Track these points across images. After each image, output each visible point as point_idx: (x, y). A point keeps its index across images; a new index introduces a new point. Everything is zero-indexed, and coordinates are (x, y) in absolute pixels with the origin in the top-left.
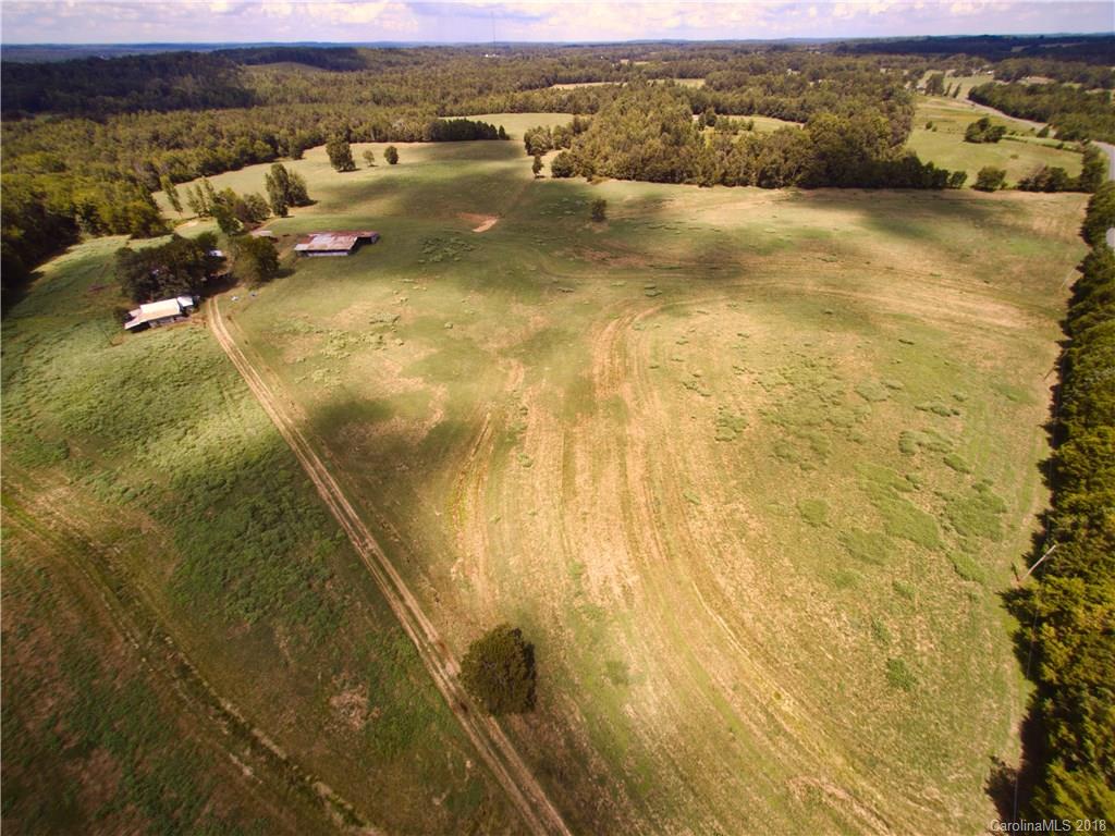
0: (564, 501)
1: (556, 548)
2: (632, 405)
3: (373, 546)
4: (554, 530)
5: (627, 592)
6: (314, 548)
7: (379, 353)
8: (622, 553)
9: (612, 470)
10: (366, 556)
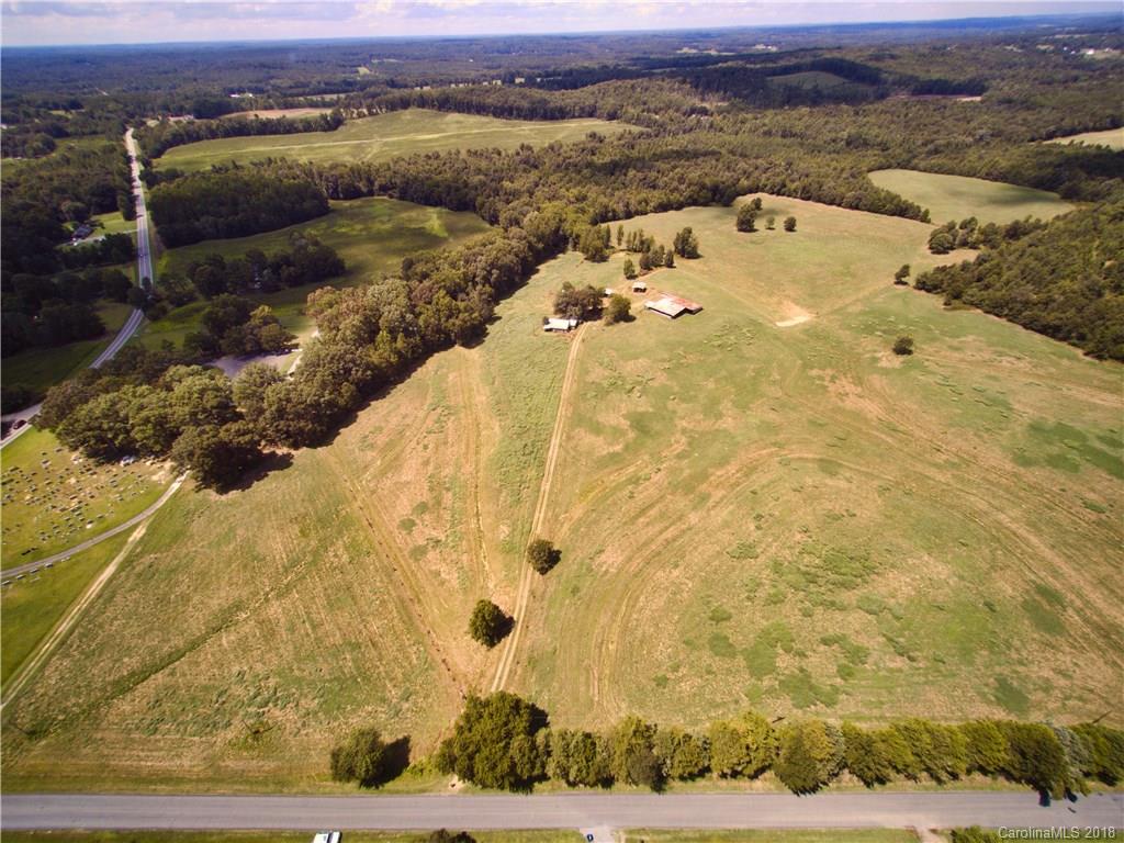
0: (625, 523)
1: (602, 538)
2: (710, 503)
3: (548, 487)
4: (609, 531)
5: (606, 572)
6: (532, 473)
8: (620, 559)
9: (657, 528)
10: (542, 489)
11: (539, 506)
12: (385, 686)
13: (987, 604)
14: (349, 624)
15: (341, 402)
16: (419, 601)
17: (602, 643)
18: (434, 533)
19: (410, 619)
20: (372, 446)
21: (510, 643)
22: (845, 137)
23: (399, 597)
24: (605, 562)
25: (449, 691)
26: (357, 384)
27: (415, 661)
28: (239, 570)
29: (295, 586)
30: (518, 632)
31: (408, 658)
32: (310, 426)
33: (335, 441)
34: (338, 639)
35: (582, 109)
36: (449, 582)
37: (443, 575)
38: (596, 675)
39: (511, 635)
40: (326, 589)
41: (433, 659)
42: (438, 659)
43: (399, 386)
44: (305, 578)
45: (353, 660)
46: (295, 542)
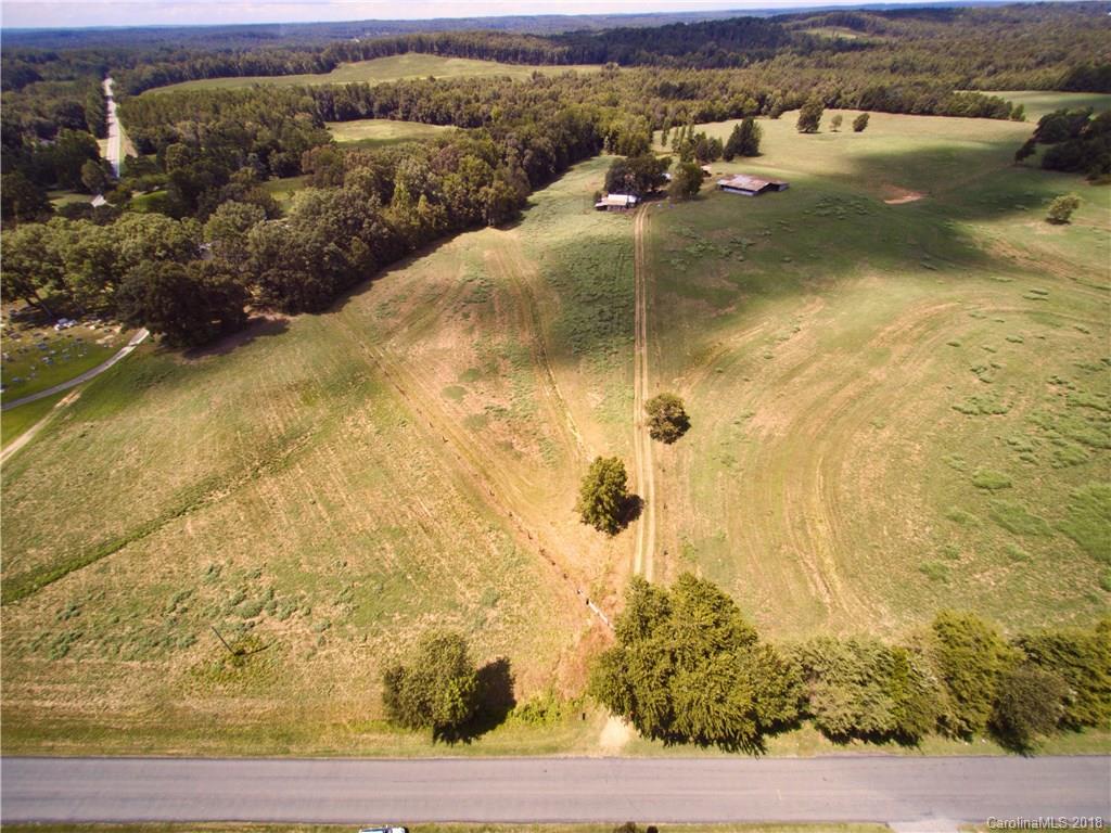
0: (774, 384)
2: (894, 358)
3: (644, 351)
4: (752, 394)
5: (770, 437)
7: (722, 261)
8: (787, 422)
12: (452, 586)
14: (385, 505)
15: (353, 260)
16: (488, 478)
17: (803, 523)
18: (495, 402)
19: (478, 499)
20: (395, 315)
21: (641, 530)
23: (456, 472)
24: (763, 426)
25: (561, 592)
26: (370, 243)
27: (496, 553)
28: (214, 442)
29: (298, 460)
30: (652, 513)
31: (483, 548)
32: (310, 279)
33: (344, 308)
34: (369, 523)
35: (591, 54)
36: (528, 455)
37: (517, 448)
38: (812, 567)
39: (642, 517)
40: (345, 464)
41: (525, 551)
42: (534, 549)
44: (312, 450)
45: (396, 550)
46: (296, 410)
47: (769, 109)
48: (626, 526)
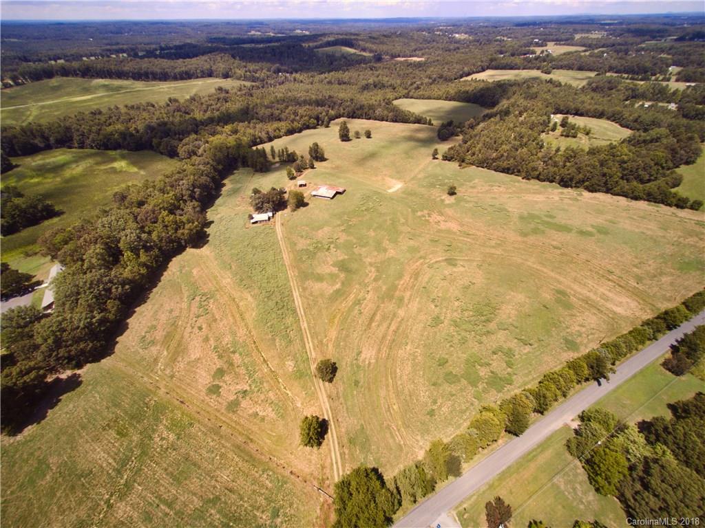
0: (365, 330)
1: (356, 344)
2: (406, 301)
3: (306, 325)
4: (358, 339)
5: (370, 363)
6: (289, 320)
7: (327, 253)
8: (374, 352)
9: (385, 325)
10: (303, 328)
11: (306, 339)
12: (255, 516)
13: (544, 306)
14: (202, 486)
15: (111, 317)
16: (251, 440)
17: (389, 408)
18: (239, 387)
19: (251, 456)
20: (153, 343)
21: (331, 436)
22: (372, 83)
23: (233, 445)
24: (366, 358)
25: (305, 491)
26: (120, 299)
27: (270, 485)
28: (67, 495)
29: (135, 481)
30: (333, 427)
31: (263, 485)
32: (91, 345)
33: (116, 350)
34: (197, 503)
36: (268, 416)
37: (261, 414)
38: (395, 428)
39: (329, 431)
40: (166, 470)
41: (283, 477)
42: (287, 473)
43: (155, 290)
44: (140, 470)
45: (218, 512)
46: (116, 445)
47: (323, 122)
48: (324, 439)
